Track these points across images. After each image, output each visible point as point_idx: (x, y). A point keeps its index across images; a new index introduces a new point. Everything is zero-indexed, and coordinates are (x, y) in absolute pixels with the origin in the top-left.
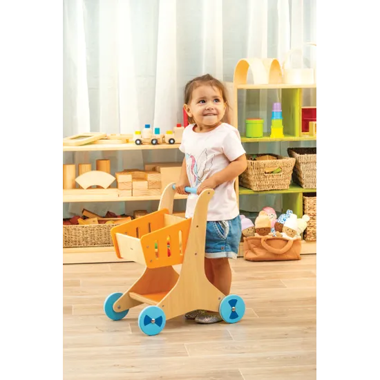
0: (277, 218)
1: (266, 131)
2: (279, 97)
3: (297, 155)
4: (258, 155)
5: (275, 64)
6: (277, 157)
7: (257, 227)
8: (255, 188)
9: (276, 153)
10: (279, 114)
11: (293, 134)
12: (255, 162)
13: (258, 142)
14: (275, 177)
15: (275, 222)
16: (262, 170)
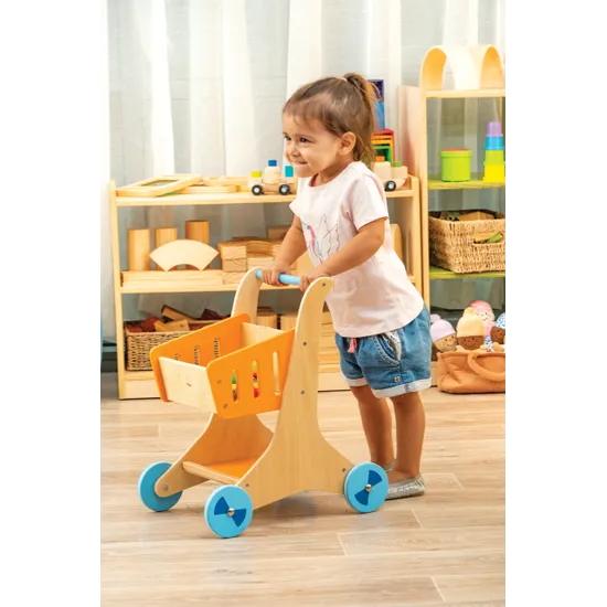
0: (495, 320)
1: (476, 171)
2: (497, 111)
4: (462, 212)
5: (492, 54)
6: (495, 216)
7: (459, 335)
8: (457, 269)
9: (493, 209)
10: (498, 142)
12: (456, 222)
13: (461, 190)
14: (491, 250)
15: (490, 327)
16: (468, 237)
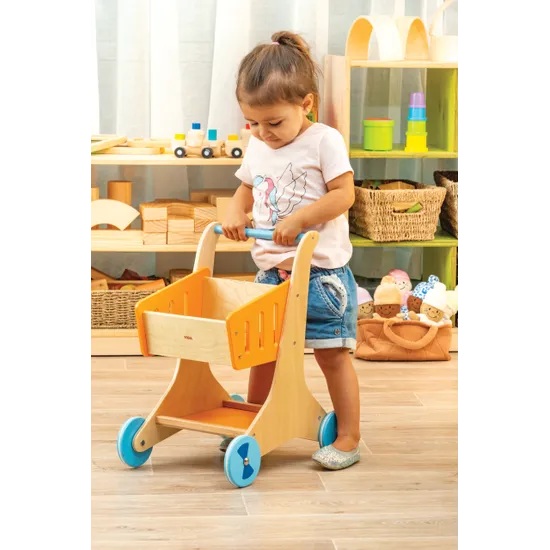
0: (413, 289)
1: (398, 142)
2: (422, 82)
3: (449, 183)
4: (385, 182)
5: (418, 26)
6: (416, 185)
7: (378, 301)
8: (375, 237)
9: (415, 179)
10: (421, 111)
11: (444, 147)
12: (376, 191)
13: (385, 159)
14: (411, 220)
15: (407, 296)
16: (388, 206)
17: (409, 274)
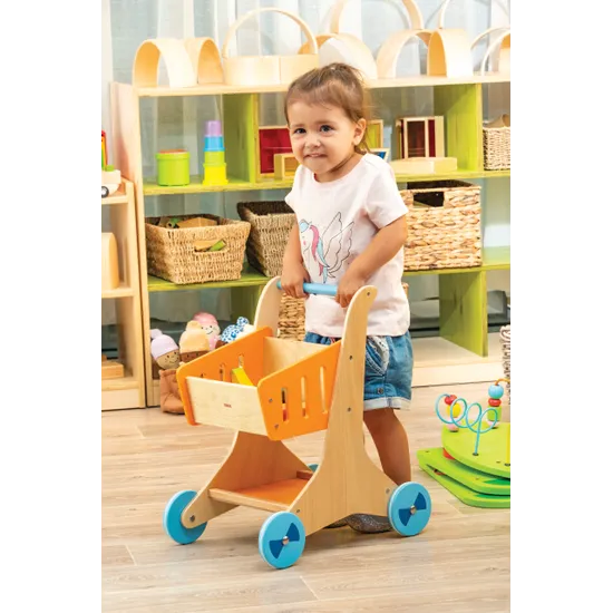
0: (221, 333)
1: (196, 172)
2: (218, 110)
3: (254, 217)
4: (184, 218)
5: (209, 48)
6: (219, 221)
7: (183, 350)
8: (177, 280)
9: (216, 213)
10: (218, 142)
11: (245, 178)
12: (175, 230)
13: (182, 196)
14: (214, 259)
15: (216, 340)
16: (189, 245)
17: (216, 317)
